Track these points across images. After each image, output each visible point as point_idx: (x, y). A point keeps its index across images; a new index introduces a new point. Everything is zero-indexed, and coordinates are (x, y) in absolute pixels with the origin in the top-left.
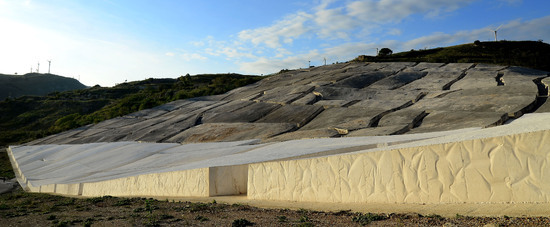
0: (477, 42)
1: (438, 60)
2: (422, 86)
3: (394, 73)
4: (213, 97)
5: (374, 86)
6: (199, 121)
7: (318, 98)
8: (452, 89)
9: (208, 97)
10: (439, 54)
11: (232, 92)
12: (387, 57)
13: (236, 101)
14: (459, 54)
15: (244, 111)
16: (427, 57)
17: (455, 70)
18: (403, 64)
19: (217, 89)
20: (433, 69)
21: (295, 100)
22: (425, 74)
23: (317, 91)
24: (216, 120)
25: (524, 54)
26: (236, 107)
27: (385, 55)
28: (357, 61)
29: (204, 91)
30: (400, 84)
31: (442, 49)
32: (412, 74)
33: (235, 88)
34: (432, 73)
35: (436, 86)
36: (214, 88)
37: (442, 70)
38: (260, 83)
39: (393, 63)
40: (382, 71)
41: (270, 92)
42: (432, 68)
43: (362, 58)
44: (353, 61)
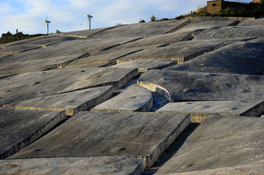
23: (146, 80)
28: (203, 14)
43: (218, 9)
44: (194, 14)
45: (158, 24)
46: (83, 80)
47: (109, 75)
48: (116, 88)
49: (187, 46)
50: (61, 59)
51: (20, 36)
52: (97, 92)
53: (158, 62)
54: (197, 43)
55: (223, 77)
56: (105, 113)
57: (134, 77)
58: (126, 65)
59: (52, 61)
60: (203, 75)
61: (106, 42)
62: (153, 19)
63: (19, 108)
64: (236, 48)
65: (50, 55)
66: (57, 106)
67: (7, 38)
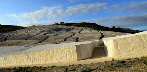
0: (83, 22)
1: (75, 26)
2: (74, 32)
3: (66, 28)
4: (10, 32)
5: (61, 31)
6: (6, 39)
7: (46, 34)
8: (81, 33)
9: (8, 32)
10: (75, 25)
11: (17, 31)
13: (19, 33)
14: (80, 25)
16: (72, 25)
17: (80, 28)
18: (67, 26)
19: (11, 30)
21: (39, 34)
22: (73, 29)
23: (46, 31)
24: (12, 39)
25: (93, 26)
26: (20, 35)
27: (62, 23)
28: (55, 24)
29: (7, 30)
30: (68, 31)
31: (75, 23)
32: (70, 29)
33: (18, 30)
34: (75, 29)
35: (77, 32)
36: (10, 29)
37: (77, 28)
38: (26, 29)
39: (64, 26)
40: (62, 27)
41: (31, 31)
42: (74, 27)
45: (49, 25)
46: (38, 31)
47: (42, 31)
52: (39, 33)
53: (47, 29)
55: (54, 31)
56: (39, 35)
57: (44, 31)
58: (44, 30)
60: (52, 31)
64: (56, 28)
65: (37, 28)
66: (35, 34)
67: (33, 26)
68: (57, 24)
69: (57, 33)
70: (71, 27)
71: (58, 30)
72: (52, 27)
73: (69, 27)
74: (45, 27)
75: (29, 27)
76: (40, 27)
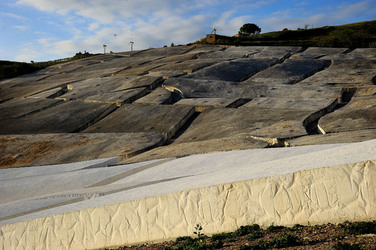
1: (336, 44)
2: (336, 81)
5: (257, 79)
10: (331, 37)
12: (251, 39)
15: (48, 114)
16: (314, 39)
18: (284, 50)
20: (336, 56)
21: (136, 98)
22: (326, 64)
23: (168, 84)
26: (29, 109)
27: (250, 34)
28: (204, 43)
30: (298, 77)
31: (332, 28)
32: (306, 63)
34: (338, 62)
35: (358, 79)
37: (350, 56)
39: (266, 48)
40: (256, 57)
42: (333, 55)
43: (213, 39)
44: (198, 43)
46: (127, 84)
47: (143, 81)
48: (148, 89)
49: (193, 63)
50: (113, 70)
51: (87, 55)
52: (136, 92)
53: (175, 73)
54: (199, 61)
55: (215, 83)
56: (141, 105)
57: (159, 82)
59: (107, 71)
60: (203, 82)
61: (141, 59)
62: (172, 45)
63: (87, 101)
64: (224, 65)
65: (107, 67)
66: (111, 99)
67: (79, 56)
68: (217, 37)
69: (237, 91)
70: (312, 51)
71: (239, 73)
72: (195, 57)
73: (296, 56)
74: (152, 58)
75: (56, 62)
76: (124, 61)
